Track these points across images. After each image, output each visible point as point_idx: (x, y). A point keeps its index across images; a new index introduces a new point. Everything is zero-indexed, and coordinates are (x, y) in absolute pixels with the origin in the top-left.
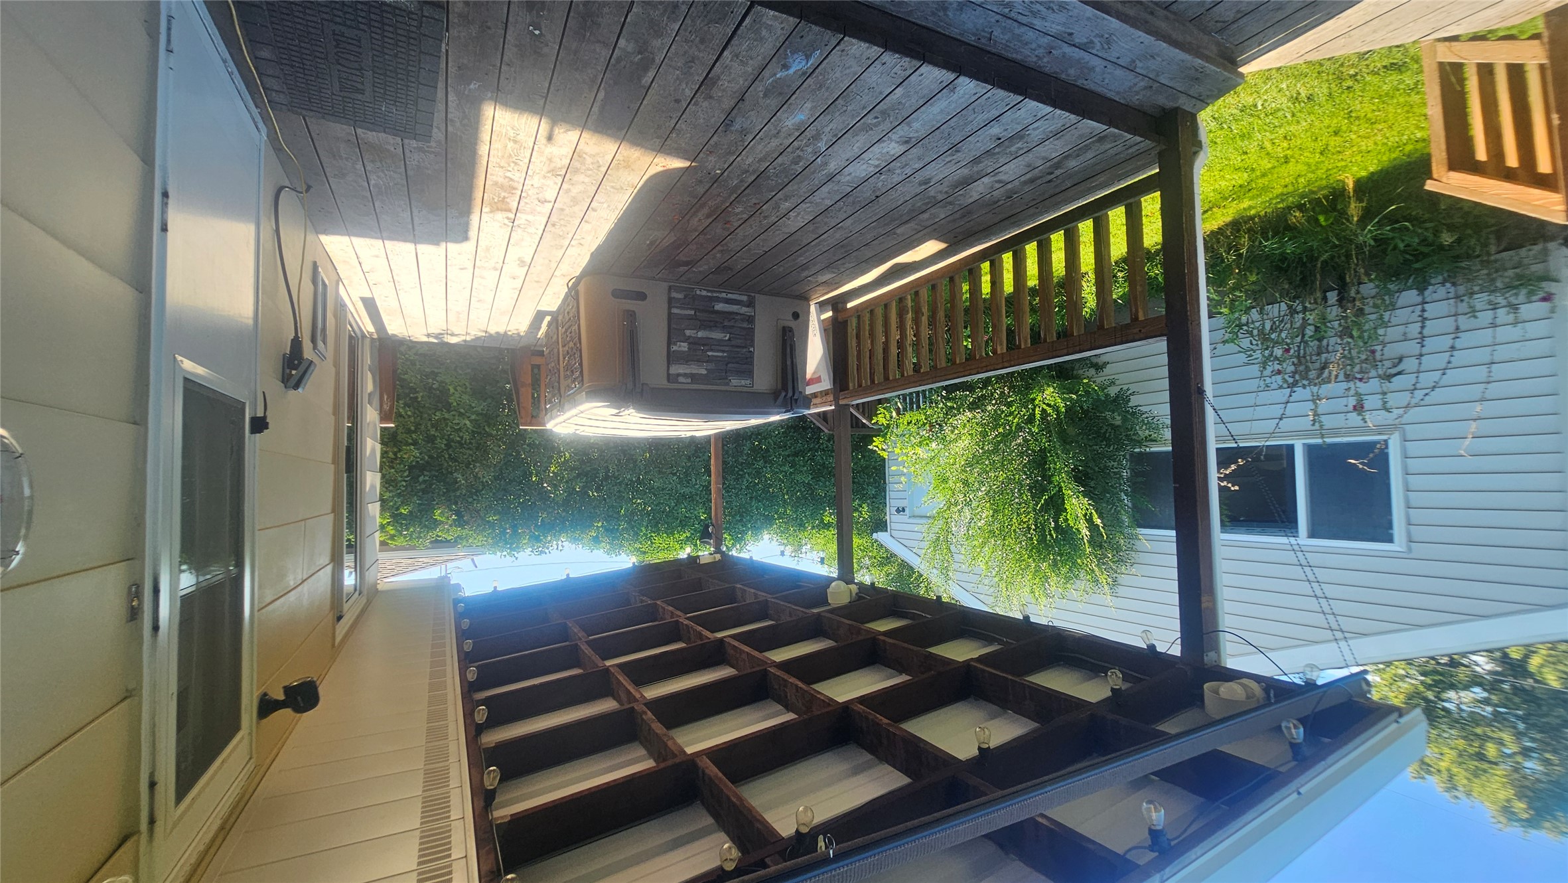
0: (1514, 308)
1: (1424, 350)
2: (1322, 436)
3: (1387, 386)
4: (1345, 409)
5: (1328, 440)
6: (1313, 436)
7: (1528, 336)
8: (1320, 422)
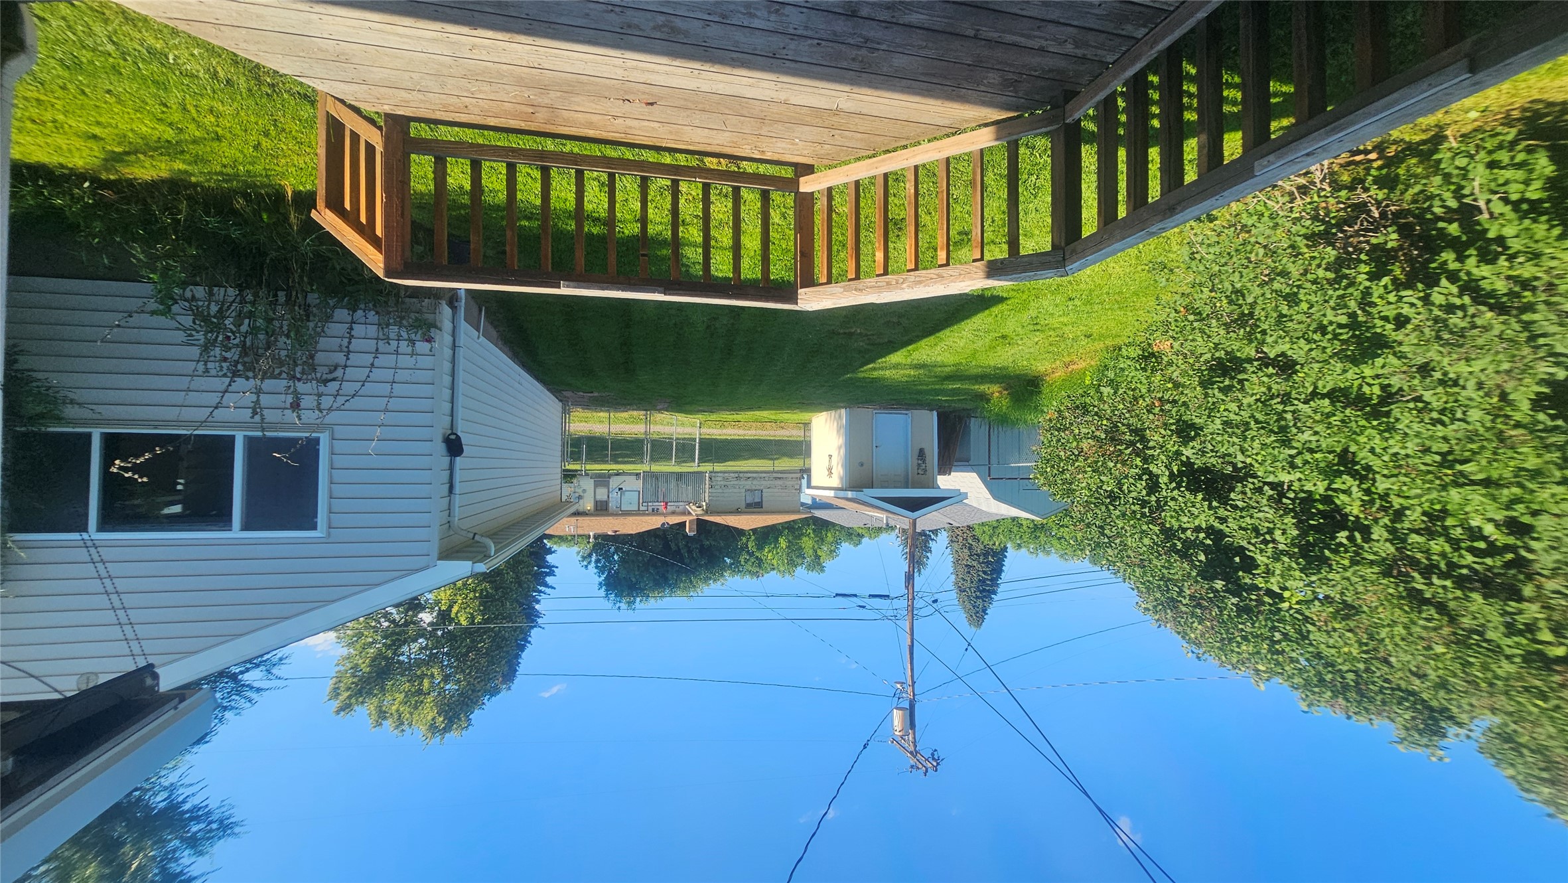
0: (412, 342)
1: (349, 363)
2: (263, 430)
3: (322, 389)
4: (283, 405)
5: (268, 434)
6: (254, 429)
7: (418, 366)
8: (262, 415)
